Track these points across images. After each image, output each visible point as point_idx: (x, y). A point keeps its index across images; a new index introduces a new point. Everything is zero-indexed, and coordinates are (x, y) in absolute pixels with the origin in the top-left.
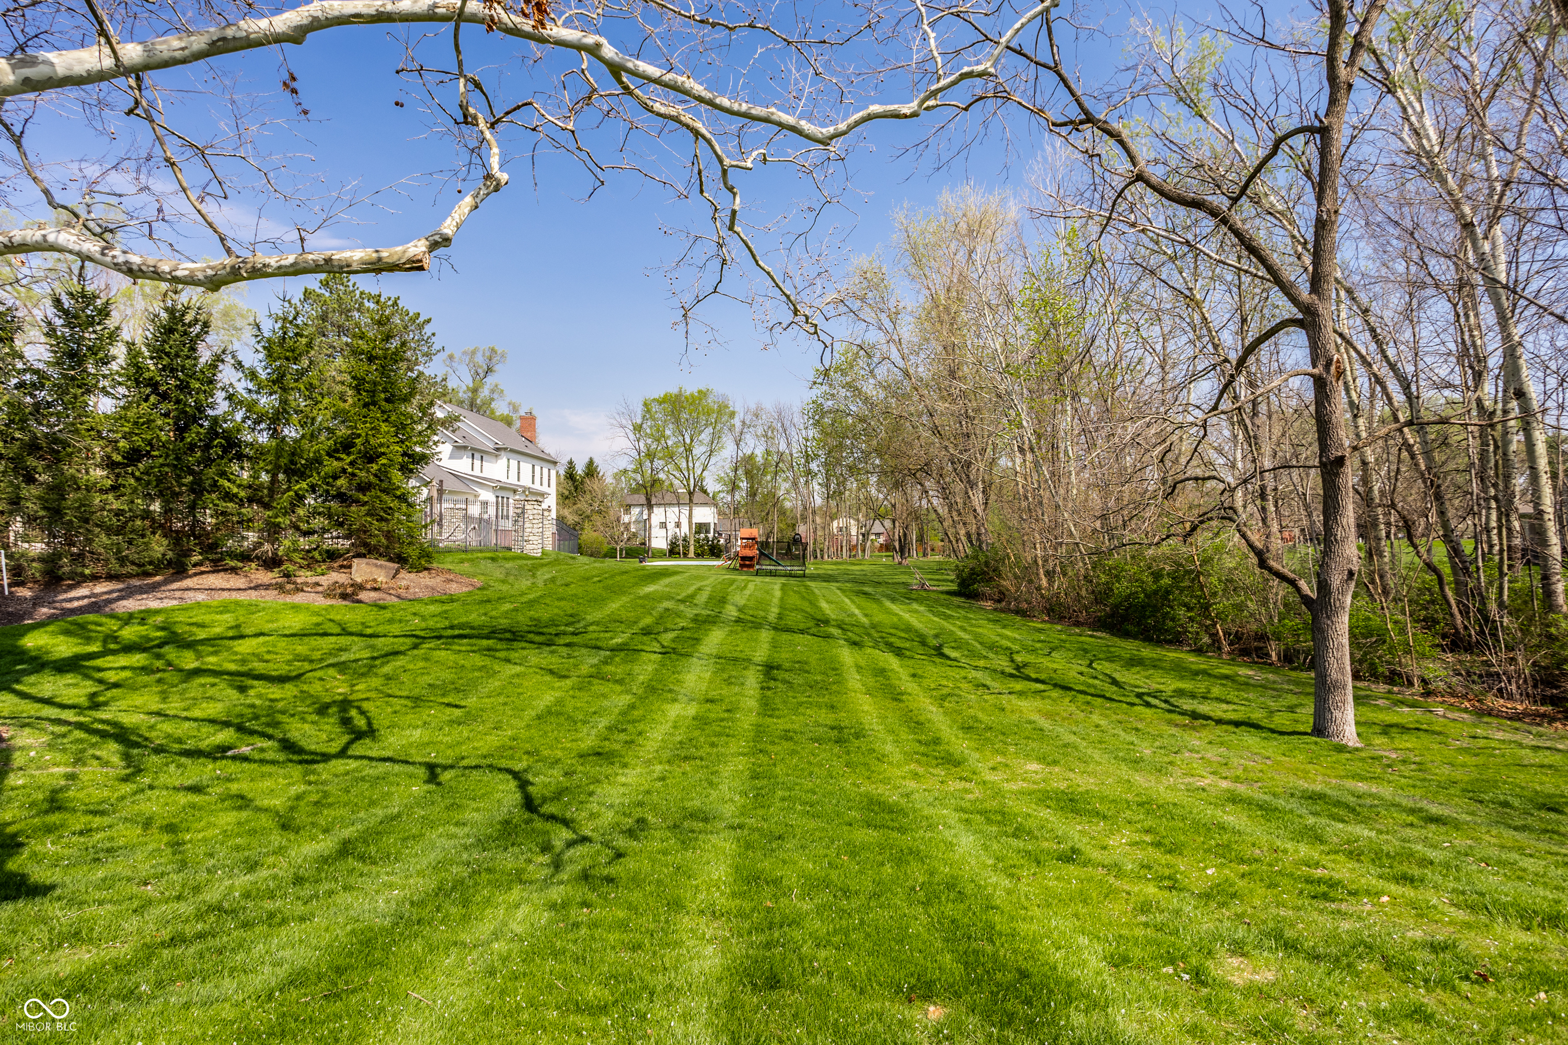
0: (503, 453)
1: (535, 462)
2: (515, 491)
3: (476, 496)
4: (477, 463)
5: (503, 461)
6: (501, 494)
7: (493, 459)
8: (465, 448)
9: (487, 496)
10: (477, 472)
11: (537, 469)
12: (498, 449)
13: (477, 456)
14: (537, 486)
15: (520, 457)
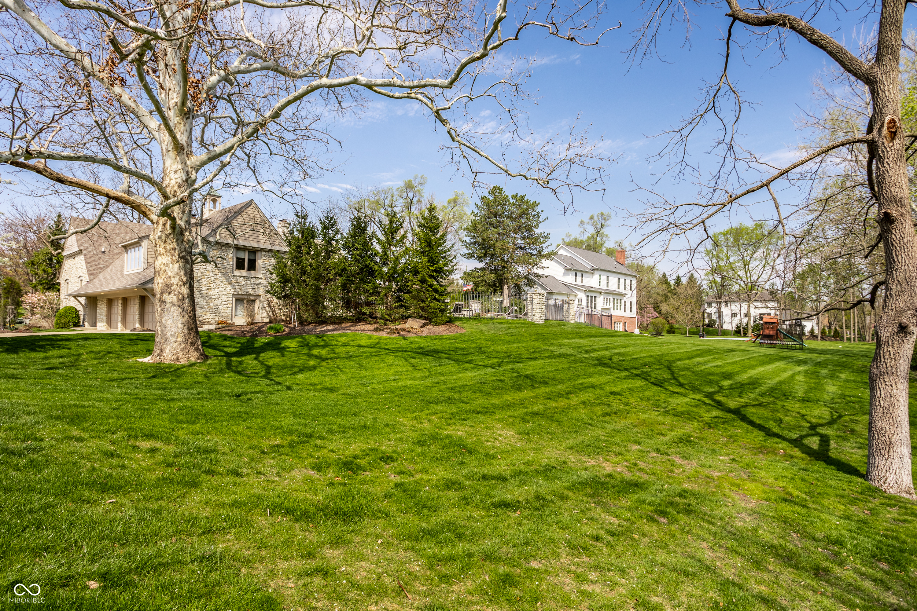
0: (596, 272)
1: (619, 276)
2: (600, 293)
3: (576, 296)
4: (579, 278)
5: (596, 276)
6: (590, 294)
7: (591, 275)
8: (571, 269)
9: (582, 295)
10: (579, 282)
11: (622, 281)
12: (593, 270)
13: (579, 274)
14: (622, 290)
15: (608, 274)
